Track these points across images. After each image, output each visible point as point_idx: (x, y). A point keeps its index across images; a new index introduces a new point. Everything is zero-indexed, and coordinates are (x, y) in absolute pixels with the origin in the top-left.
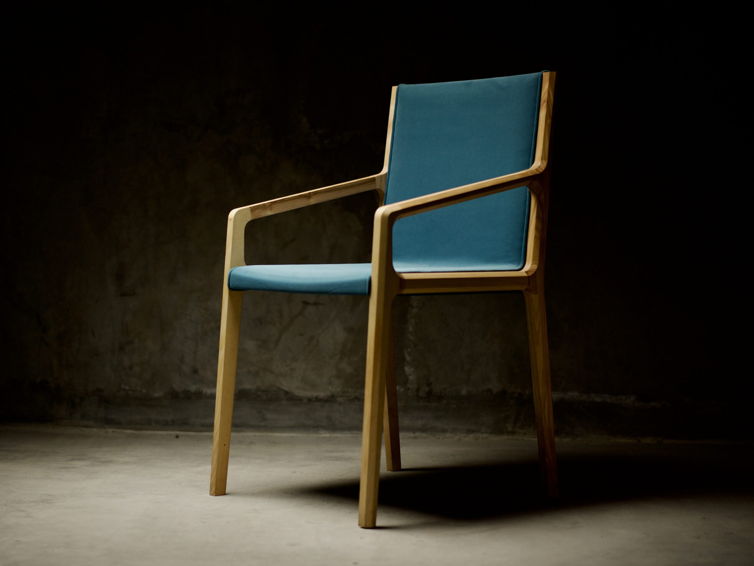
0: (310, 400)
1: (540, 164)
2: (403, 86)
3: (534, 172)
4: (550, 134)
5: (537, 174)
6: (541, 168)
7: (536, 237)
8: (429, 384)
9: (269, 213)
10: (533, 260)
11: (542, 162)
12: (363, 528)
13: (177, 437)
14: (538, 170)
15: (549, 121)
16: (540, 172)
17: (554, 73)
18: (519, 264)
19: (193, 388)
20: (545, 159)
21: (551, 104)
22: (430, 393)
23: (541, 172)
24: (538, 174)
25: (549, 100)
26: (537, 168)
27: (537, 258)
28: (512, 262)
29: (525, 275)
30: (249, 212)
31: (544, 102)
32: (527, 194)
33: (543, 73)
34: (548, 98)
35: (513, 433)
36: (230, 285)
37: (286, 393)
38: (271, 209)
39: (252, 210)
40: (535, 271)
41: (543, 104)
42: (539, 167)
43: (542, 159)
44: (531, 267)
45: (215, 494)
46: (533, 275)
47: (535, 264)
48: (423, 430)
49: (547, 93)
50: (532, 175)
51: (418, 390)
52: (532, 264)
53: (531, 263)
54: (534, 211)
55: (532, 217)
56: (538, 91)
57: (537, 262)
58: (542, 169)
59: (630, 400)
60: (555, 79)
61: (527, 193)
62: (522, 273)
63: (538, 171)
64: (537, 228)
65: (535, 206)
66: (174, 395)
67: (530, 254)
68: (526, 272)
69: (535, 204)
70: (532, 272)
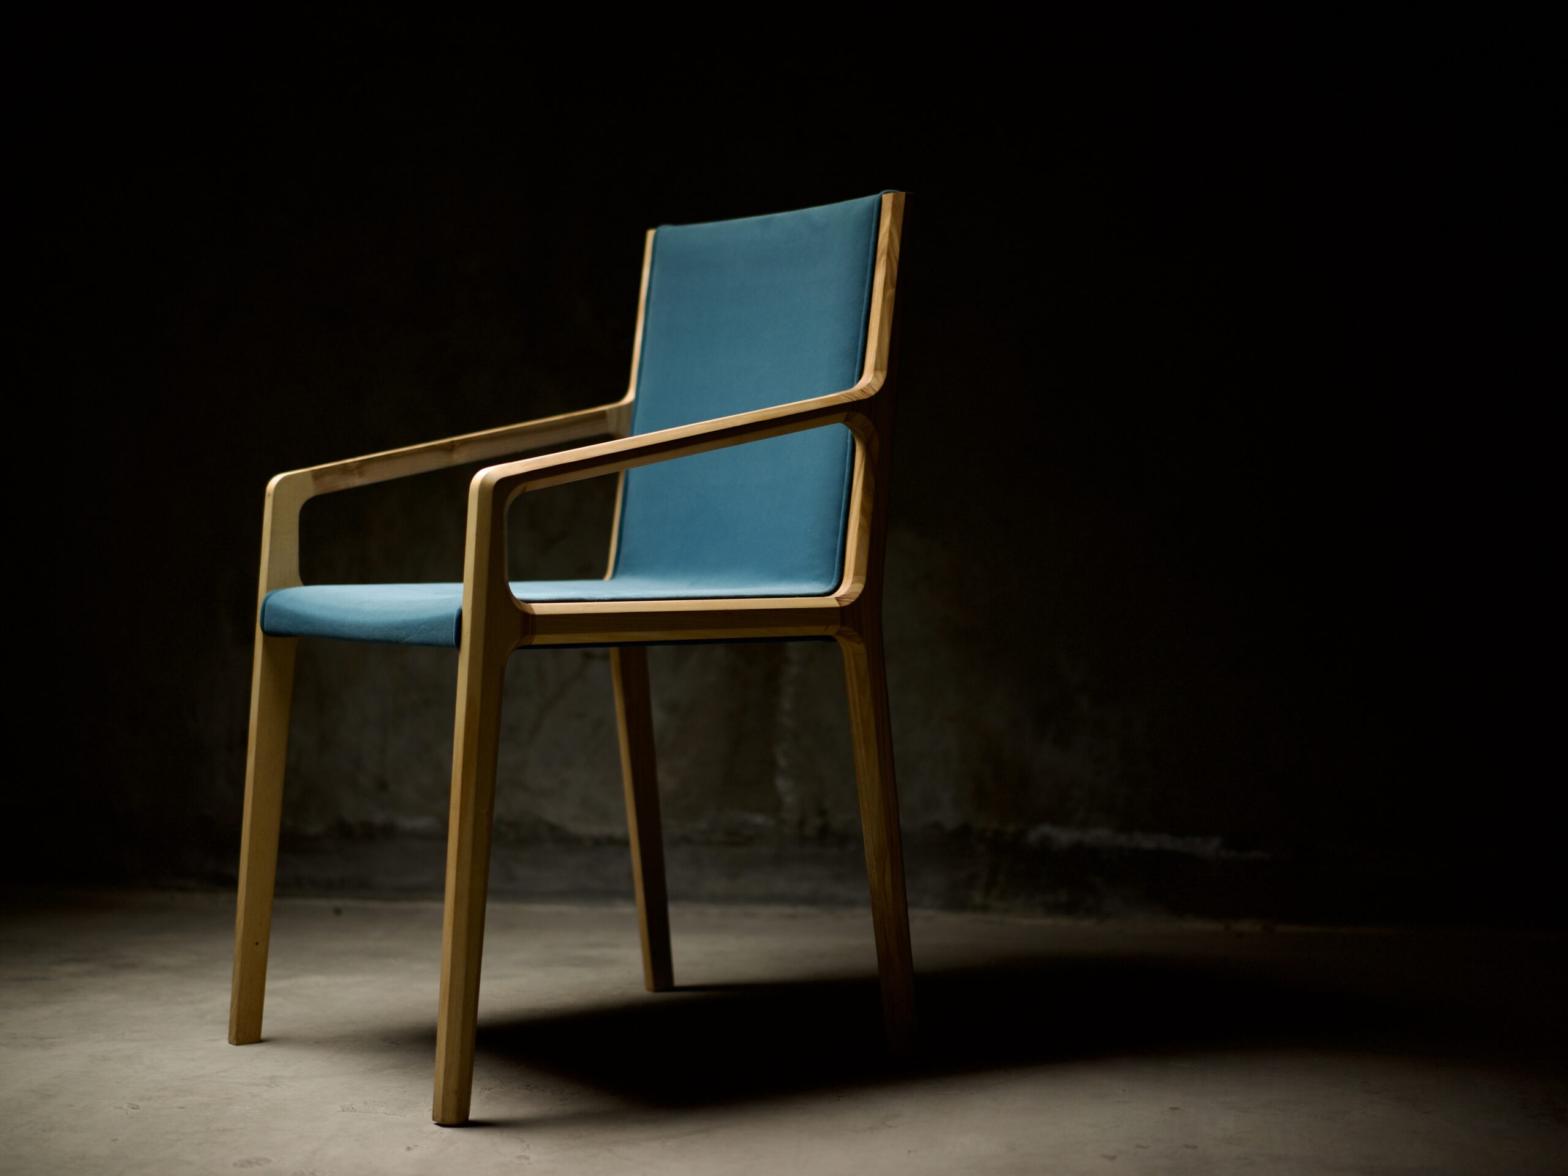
0: (597, 842)
1: (870, 380)
2: (667, 229)
3: (857, 396)
4: (891, 319)
5: (861, 399)
6: (871, 387)
7: (861, 527)
8: (822, 813)
9: (357, 481)
10: (856, 574)
11: (875, 376)
12: (438, 1124)
13: (338, 911)
14: (865, 390)
15: (891, 292)
16: (868, 395)
17: (902, 195)
18: (830, 582)
19: (379, 817)
20: (881, 370)
21: (895, 257)
22: (824, 832)
23: (870, 396)
24: (864, 400)
25: (891, 250)
26: (864, 388)
27: (864, 571)
28: (817, 578)
29: (836, 604)
30: (310, 479)
31: (883, 253)
32: (848, 441)
33: (884, 196)
34: (888, 246)
35: (984, 908)
36: (265, 627)
37: (553, 828)
38: (361, 474)
39: (316, 475)
40: (857, 596)
41: (881, 259)
42: (869, 384)
43: (876, 369)
44: (850, 589)
45: (235, 1042)
46: (852, 604)
47: (859, 582)
48: (812, 900)
49: (887, 235)
50: (850, 401)
51: (802, 823)
52: (853, 583)
53: (851, 581)
54: (859, 476)
55: (856, 486)
56: (873, 231)
57: (864, 578)
58: (873, 389)
59: (1210, 847)
60: (903, 207)
61: (847, 439)
62: (830, 602)
63: (865, 393)
64: (863, 510)
65: (861, 465)
66: (344, 832)
67: (850, 562)
68: (838, 599)
69: (862, 462)
70: (850, 598)
